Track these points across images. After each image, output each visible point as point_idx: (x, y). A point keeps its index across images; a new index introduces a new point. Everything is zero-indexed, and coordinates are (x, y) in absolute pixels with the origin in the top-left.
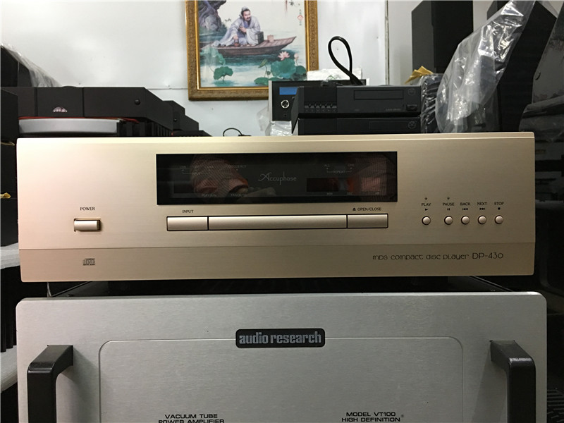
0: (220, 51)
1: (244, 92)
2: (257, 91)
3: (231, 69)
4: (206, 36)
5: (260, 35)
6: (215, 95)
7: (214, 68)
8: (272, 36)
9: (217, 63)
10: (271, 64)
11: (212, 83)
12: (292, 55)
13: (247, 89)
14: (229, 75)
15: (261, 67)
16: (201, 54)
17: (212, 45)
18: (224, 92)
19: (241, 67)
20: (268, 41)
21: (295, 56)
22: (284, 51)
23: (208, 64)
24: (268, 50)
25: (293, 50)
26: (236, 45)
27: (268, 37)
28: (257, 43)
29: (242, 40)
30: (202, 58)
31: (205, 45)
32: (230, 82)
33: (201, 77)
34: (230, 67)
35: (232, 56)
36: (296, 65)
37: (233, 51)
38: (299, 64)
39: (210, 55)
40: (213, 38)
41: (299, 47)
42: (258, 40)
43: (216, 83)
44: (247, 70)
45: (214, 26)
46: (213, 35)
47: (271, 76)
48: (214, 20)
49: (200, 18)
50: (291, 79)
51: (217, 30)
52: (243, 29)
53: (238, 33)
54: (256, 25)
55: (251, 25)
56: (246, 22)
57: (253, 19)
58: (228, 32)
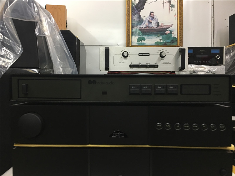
0: (140, 30)
3: (145, 38)
4: (134, 23)
5: (158, 23)
7: (137, 37)
9: (139, 35)
10: (162, 36)
12: (171, 32)
13: (151, 46)
14: (144, 40)
15: (157, 37)
16: (132, 31)
17: (137, 27)
19: (149, 37)
20: (161, 26)
21: (173, 33)
22: (168, 30)
23: (135, 35)
24: (161, 30)
25: (172, 30)
26: (147, 27)
27: (161, 24)
28: (156, 27)
29: (150, 25)
30: (132, 33)
31: (134, 27)
34: (144, 37)
35: (145, 32)
36: (173, 36)
37: (146, 30)
38: (174, 36)
39: (136, 31)
41: (174, 29)
42: (157, 25)
45: (138, 19)
46: (137, 23)
47: (162, 41)
48: (138, 16)
49: (132, 16)
50: (170, 43)
51: (139, 21)
52: (151, 21)
53: (148, 22)
54: (156, 19)
55: (154, 19)
56: (152, 18)
57: (155, 16)
58: (144, 22)
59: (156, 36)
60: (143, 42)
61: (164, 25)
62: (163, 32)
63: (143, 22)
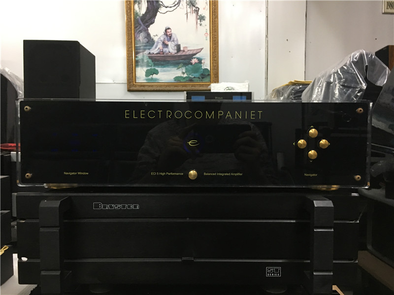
0: (150, 57)
1: (166, 86)
2: (175, 86)
3: (157, 70)
4: (140, 46)
5: (178, 47)
6: (146, 88)
7: (145, 69)
8: (187, 47)
9: (148, 66)
11: (144, 80)
12: (200, 61)
13: (169, 84)
14: (156, 74)
15: (178, 69)
16: (137, 59)
17: (144, 53)
18: (152, 86)
19: (165, 69)
20: (184, 51)
21: (203, 61)
22: (195, 58)
23: (142, 66)
24: (183, 57)
26: (161, 53)
27: (184, 48)
28: (176, 52)
29: (165, 50)
31: (139, 53)
32: (156, 79)
33: (137, 75)
34: (157, 68)
35: (158, 61)
36: (203, 68)
37: (159, 58)
38: (205, 67)
39: (143, 60)
40: (145, 48)
41: (205, 55)
42: (177, 50)
43: (147, 80)
44: (169, 71)
45: (146, 39)
46: (145, 46)
47: (185, 75)
48: (146, 35)
49: (136, 34)
50: (199, 78)
51: (148, 42)
52: (166, 42)
53: (162, 45)
54: (175, 39)
55: (172, 39)
56: (169, 37)
57: (173, 35)
58: (156, 44)
59: (175, 67)
60: (155, 76)
61: (189, 49)
62: (187, 61)
63: (153, 44)
